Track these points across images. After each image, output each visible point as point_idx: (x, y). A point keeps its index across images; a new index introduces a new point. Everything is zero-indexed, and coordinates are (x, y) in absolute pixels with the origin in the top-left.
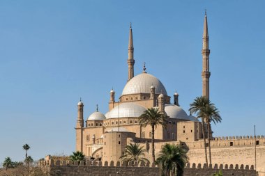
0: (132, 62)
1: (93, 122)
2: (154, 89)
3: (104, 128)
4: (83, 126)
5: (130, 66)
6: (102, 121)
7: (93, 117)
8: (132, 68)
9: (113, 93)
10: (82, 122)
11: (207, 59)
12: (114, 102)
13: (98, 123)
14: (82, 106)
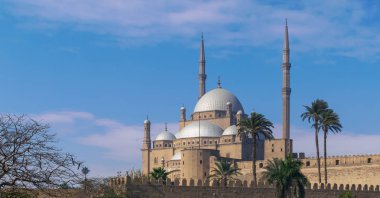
0: (204, 77)
1: (162, 143)
2: (230, 106)
3: (174, 149)
4: (150, 147)
5: (201, 82)
6: (172, 142)
7: (161, 137)
8: (204, 84)
9: (184, 111)
10: (149, 142)
11: (288, 74)
12: (185, 120)
13: (167, 144)
14: (149, 124)
